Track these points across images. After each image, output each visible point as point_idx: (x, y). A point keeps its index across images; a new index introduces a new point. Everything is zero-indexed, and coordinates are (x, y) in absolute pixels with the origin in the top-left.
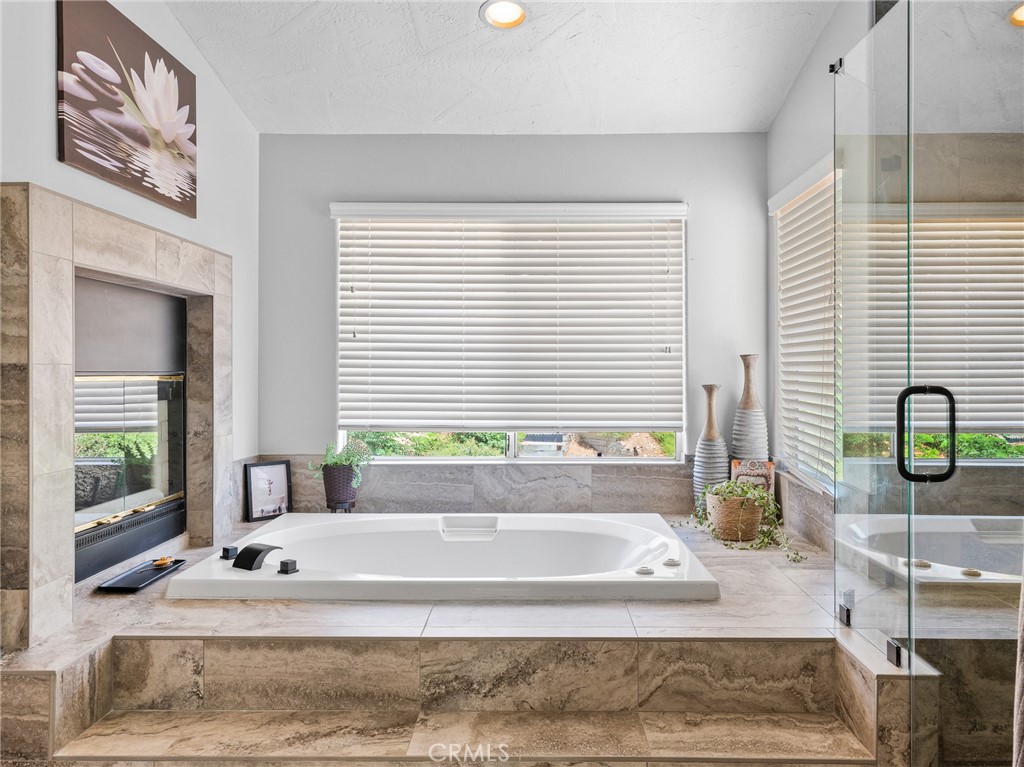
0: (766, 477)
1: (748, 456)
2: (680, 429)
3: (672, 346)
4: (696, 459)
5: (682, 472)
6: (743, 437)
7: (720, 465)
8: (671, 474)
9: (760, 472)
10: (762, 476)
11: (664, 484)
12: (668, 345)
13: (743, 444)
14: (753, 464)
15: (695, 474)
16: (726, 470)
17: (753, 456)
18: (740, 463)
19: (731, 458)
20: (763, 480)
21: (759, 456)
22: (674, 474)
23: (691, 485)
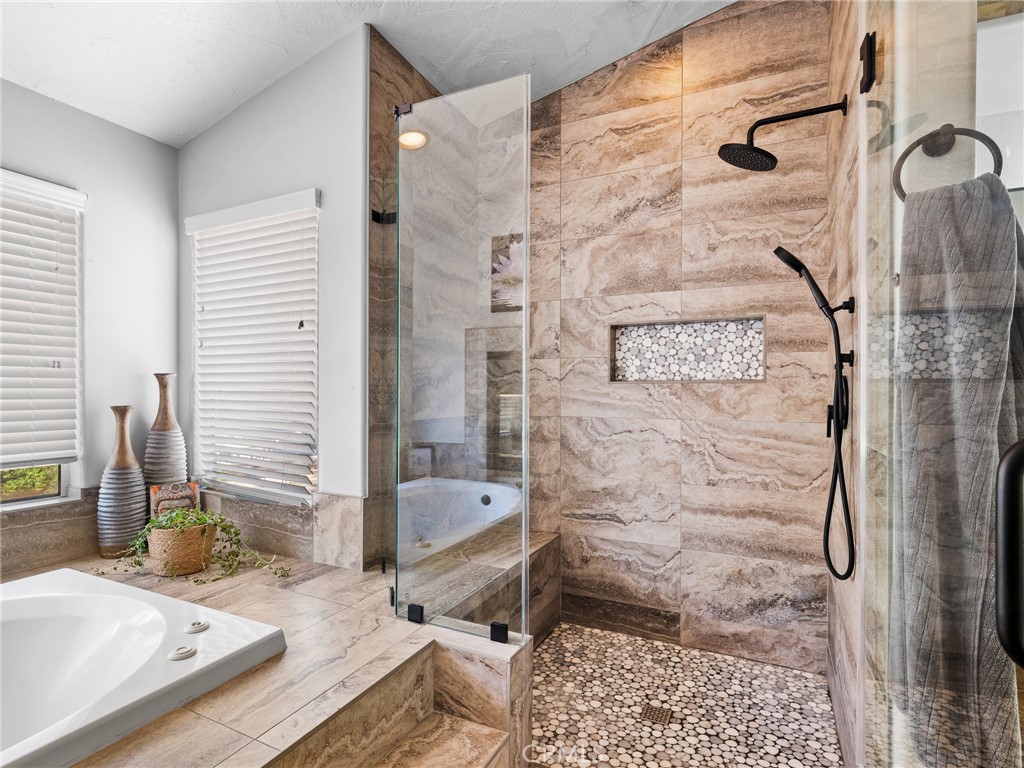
0: (191, 498)
1: (170, 480)
2: (73, 459)
3: (62, 359)
4: (101, 491)
5: (77, 510)
6: (163, 460)
7: (134, 495)
8: (61, 515)
9: (183, 493)
10: (186, 497)
11: (51, 529)
12: (57, 359)
13: (163, 467)
14: (175, 487)
15: (100, 508)
16: (143, 498)
17: (175, 479)
18: (160, 489)
19: (148, 485)
20: (188, 501)
21: (180, 478)
22: (67, 514)
23: (95, 521)
